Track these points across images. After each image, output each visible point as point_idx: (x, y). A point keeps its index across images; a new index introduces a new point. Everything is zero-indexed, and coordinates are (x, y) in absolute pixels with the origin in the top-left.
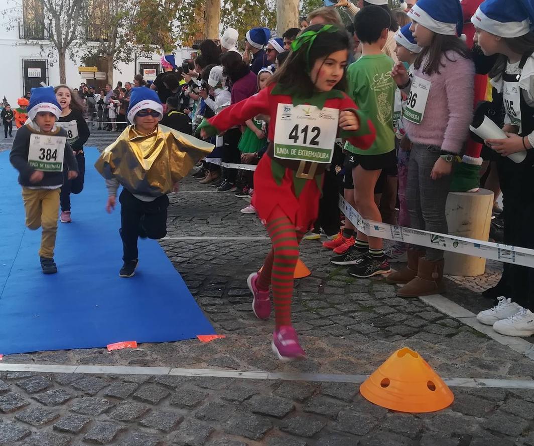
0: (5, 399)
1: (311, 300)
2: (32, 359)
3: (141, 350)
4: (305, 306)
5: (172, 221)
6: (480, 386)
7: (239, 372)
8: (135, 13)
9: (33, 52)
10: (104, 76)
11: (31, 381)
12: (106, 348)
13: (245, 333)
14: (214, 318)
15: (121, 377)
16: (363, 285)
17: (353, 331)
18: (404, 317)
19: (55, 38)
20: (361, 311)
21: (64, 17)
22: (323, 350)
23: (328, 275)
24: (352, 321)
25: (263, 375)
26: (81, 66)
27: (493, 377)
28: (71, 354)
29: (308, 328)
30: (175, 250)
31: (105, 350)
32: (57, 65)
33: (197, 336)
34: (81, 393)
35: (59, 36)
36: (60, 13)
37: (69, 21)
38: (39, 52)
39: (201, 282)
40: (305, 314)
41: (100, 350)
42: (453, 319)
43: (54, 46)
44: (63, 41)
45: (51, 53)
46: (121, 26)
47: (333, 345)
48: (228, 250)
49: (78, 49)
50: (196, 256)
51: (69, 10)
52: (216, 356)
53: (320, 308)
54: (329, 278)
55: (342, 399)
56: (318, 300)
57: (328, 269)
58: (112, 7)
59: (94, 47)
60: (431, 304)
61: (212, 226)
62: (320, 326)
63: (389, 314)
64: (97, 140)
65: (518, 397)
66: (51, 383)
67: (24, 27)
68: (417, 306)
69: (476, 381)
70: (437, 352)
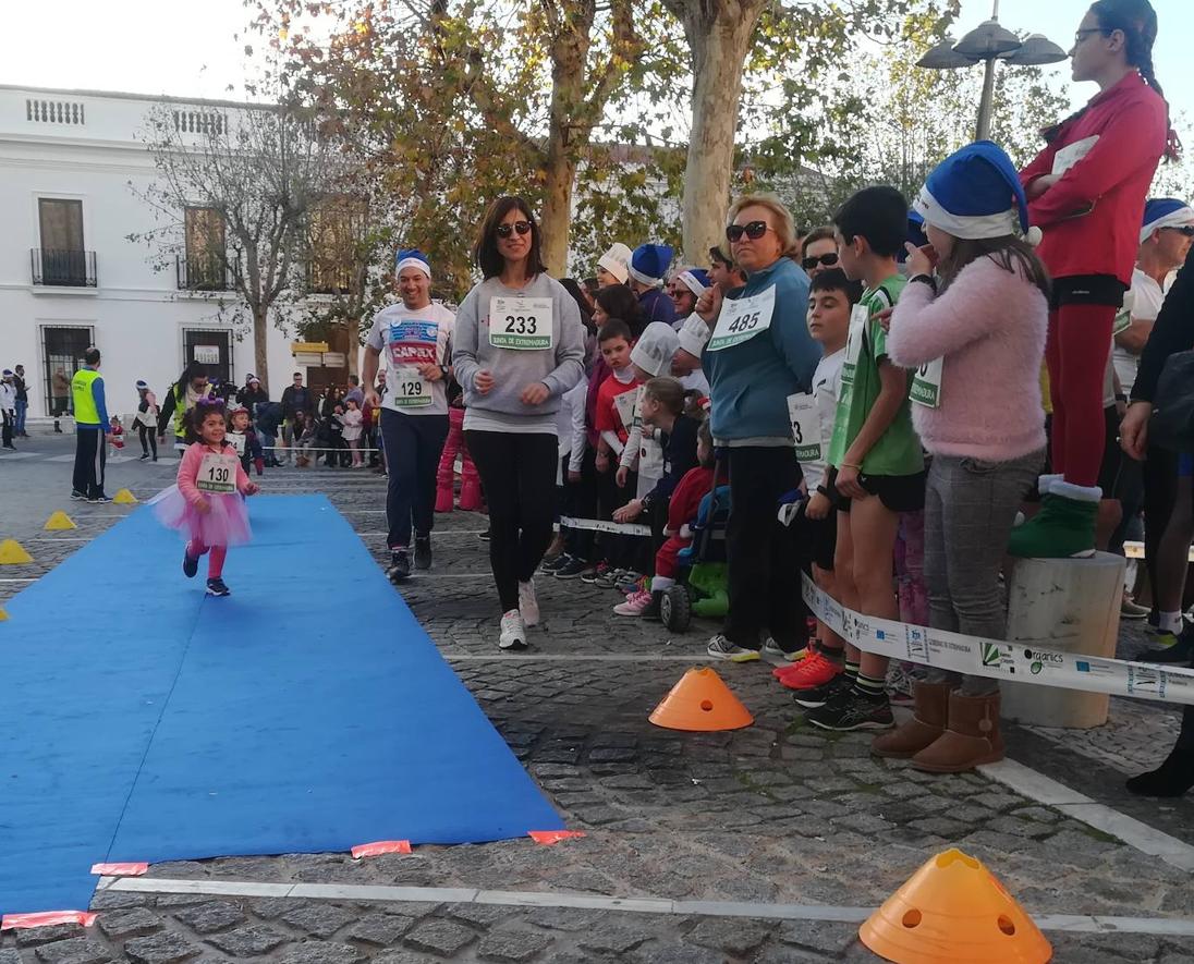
0: (153, 943)
1: (755, 770)
2: (206, 872)
3: (420, 857)
4: (743, 780)
5: (475, 625)
6: (1105, 931)
7: (614, 898)
8: (402, 236)
9: (204, 315)
10: (341, 361)
11: (204, 910)
12: (350, 853)
13: (625, 829)
14: (562, 802)
15: (380, 906)
16: (861, 743)
17: (841, 827)
18: (945, 803)
19: (248, 285)
20: (857, 791)
21: (264, 245)
22: (782, 861)
23: (788, 724)
24: (839, 810)
25: (663, 905)
26: (297, 340)
27: (1131, 914)
28: (280, 863)
29: (751, 822)
30: (481, 679)
31: (347, 857)
32: (250, 339)
33: (530, 833)
34: (300, 934)
35: (255, 283)
36: (257, 236)
37: (274, 252)
38: (216, 313)
39: (534, 737)
40: (744, 794)
41: (338, 856)
42: (1045, 806)
43: (245, 301)
44: (262, 292)
45: (238, 318)
46: (375, 262)
47: (801, 851)
48: (587, 678)
49: (292, 309)
50: (523, 688)
51: (273, 231)
52: (568, 870)
53: (775, 785)
54: (791, 731)
55: (823, 952)
56: (770, 770)
57: (789, 713)
58: (356, 225)
59: (322, 304)
60: (999, 778)
61: (555, 636)
62: (774, 819)
63: (914, 797)
64: (327, 483)
65: (1184, 951)
66: (242, 915)
67: (188, 264)
68: (972, 783)
69: (1096, 921)
70: (1015, 867)
